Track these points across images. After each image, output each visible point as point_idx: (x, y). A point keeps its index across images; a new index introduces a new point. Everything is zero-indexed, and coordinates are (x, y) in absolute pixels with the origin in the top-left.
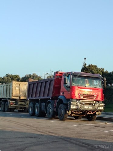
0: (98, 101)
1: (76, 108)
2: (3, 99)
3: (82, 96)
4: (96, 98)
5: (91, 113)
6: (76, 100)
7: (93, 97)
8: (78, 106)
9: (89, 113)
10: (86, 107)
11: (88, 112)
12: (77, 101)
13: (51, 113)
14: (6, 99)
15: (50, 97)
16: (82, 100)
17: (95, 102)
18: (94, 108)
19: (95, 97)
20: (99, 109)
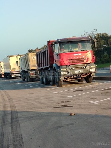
0: (89, 63)
1: (67, 74)
2: (25, 71)
3: (72, 62)
4: (87, 61)
5: (84, 76)
6: (65, 67)
7: (83, 60)
8: (68, 72)
9: (83, 76)
10: (77, 72)
11: (81, 75)
12: (67, 67)
13: (52, 81)
14: (27, 70)
15: (48, 66)
16: (71, 65)
17: (85, 65)
18: (84, 71)
19: (85, 60)
20: (91, 70)
